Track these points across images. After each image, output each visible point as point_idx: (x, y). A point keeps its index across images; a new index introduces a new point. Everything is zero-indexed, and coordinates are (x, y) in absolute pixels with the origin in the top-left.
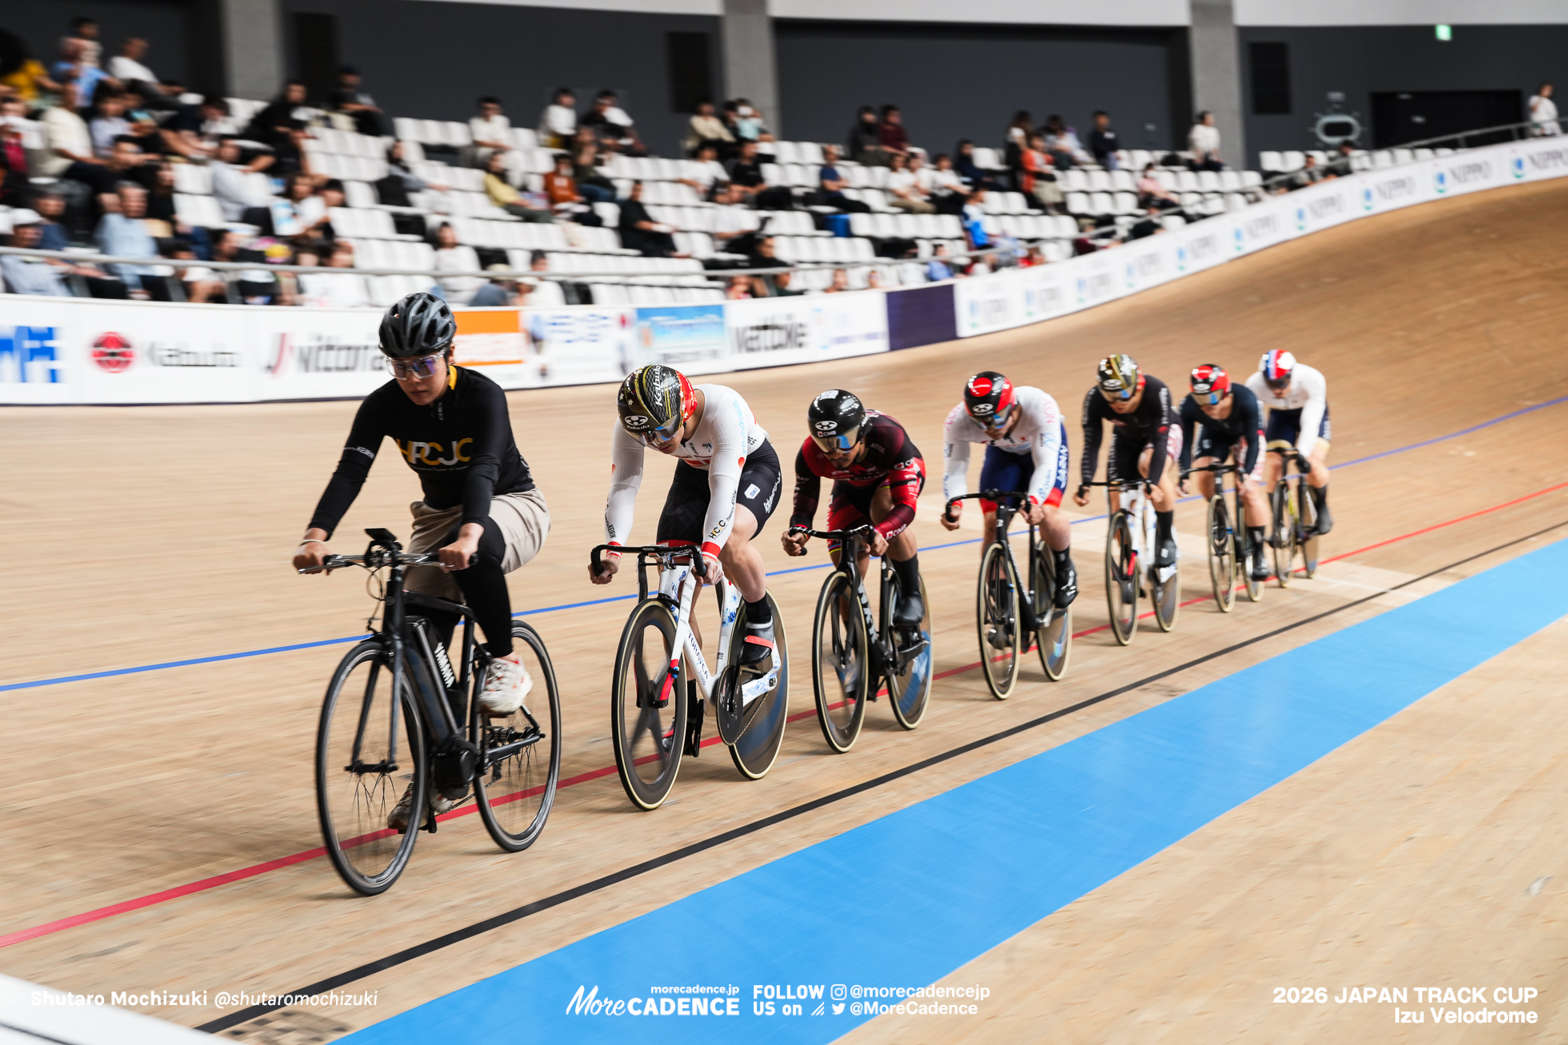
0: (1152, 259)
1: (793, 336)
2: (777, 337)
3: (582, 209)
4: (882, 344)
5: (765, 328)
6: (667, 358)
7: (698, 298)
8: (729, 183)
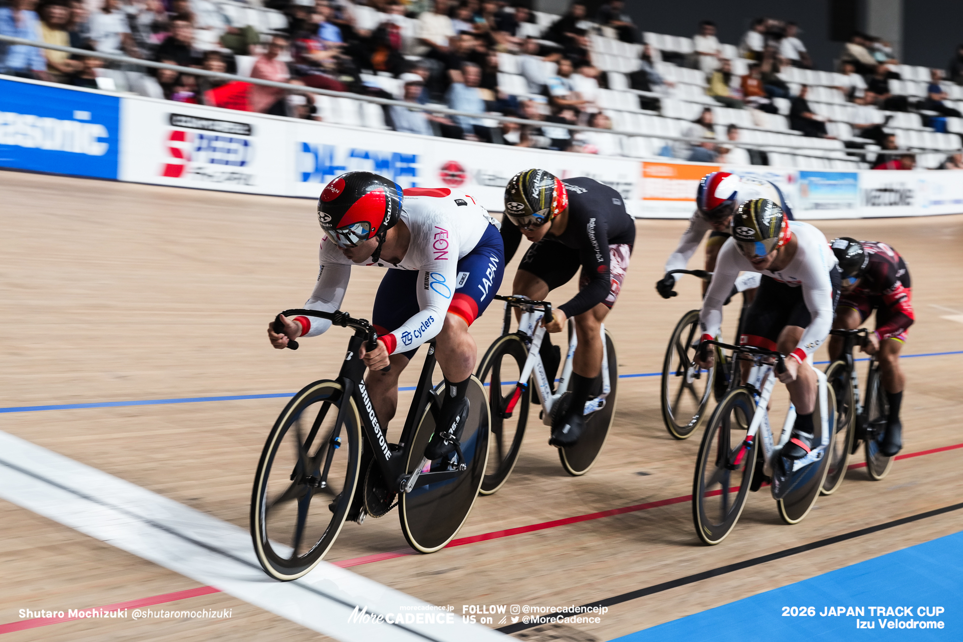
1: (904, 197)
2: (892, 197)
3: (764, 101)
5: (885, 190)
6: (817, 206)
7: (840, 167)
8: (867, 90)
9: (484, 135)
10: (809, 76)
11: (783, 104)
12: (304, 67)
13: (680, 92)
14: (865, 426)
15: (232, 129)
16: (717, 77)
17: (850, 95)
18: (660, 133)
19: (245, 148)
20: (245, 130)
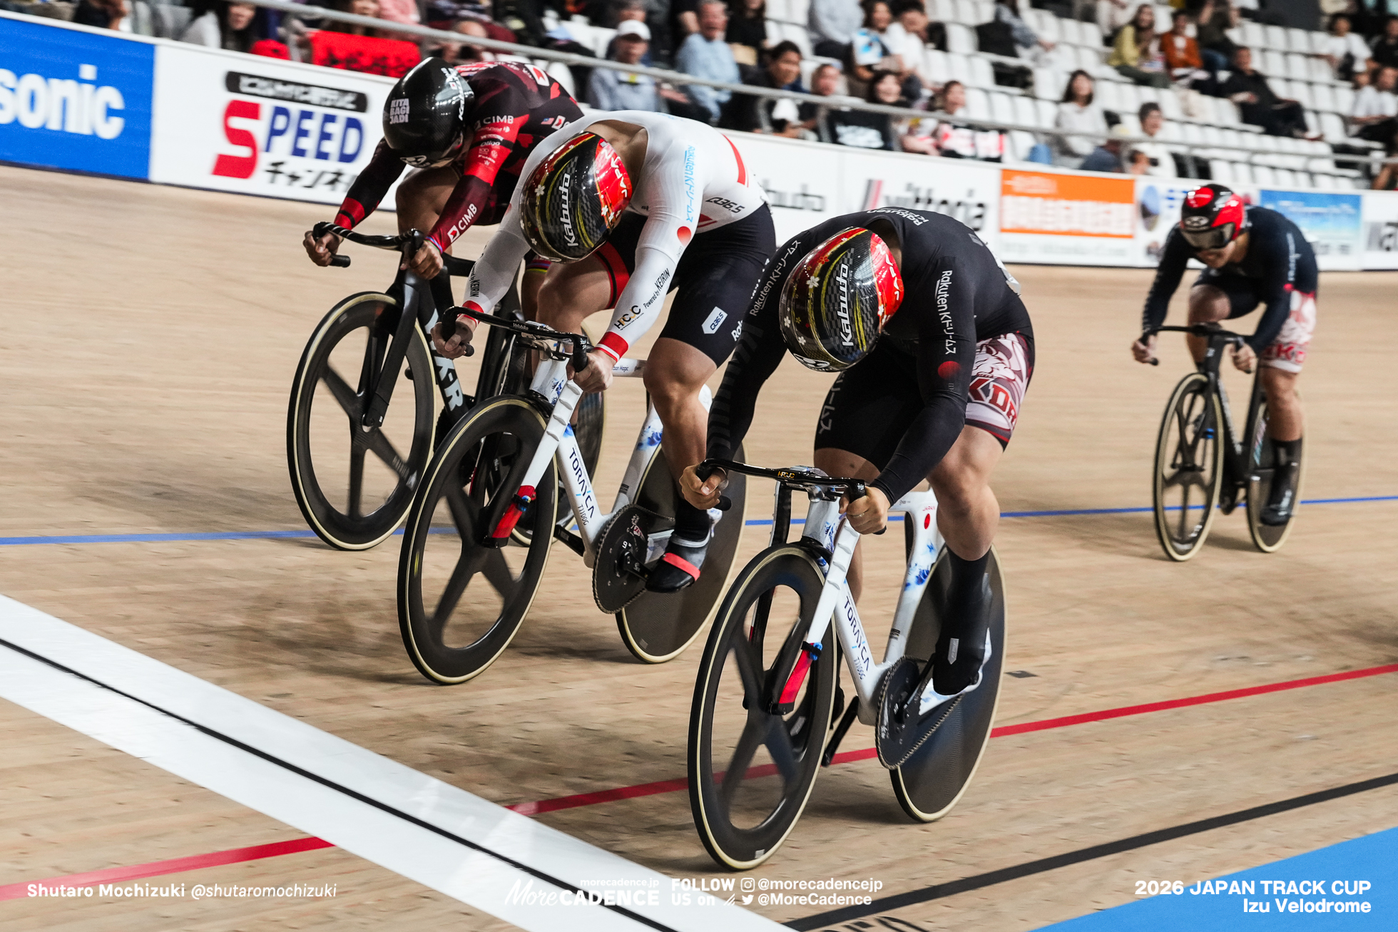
3: (1202, 75)
7: (1326, 186)
8: (1370, 62)
13: (1059, 58)
15: (326, 100)
16: (1130, 32)
17: (1345, 69)
18: (1028, 121)
19: (353, 133)
20: (353, 103)
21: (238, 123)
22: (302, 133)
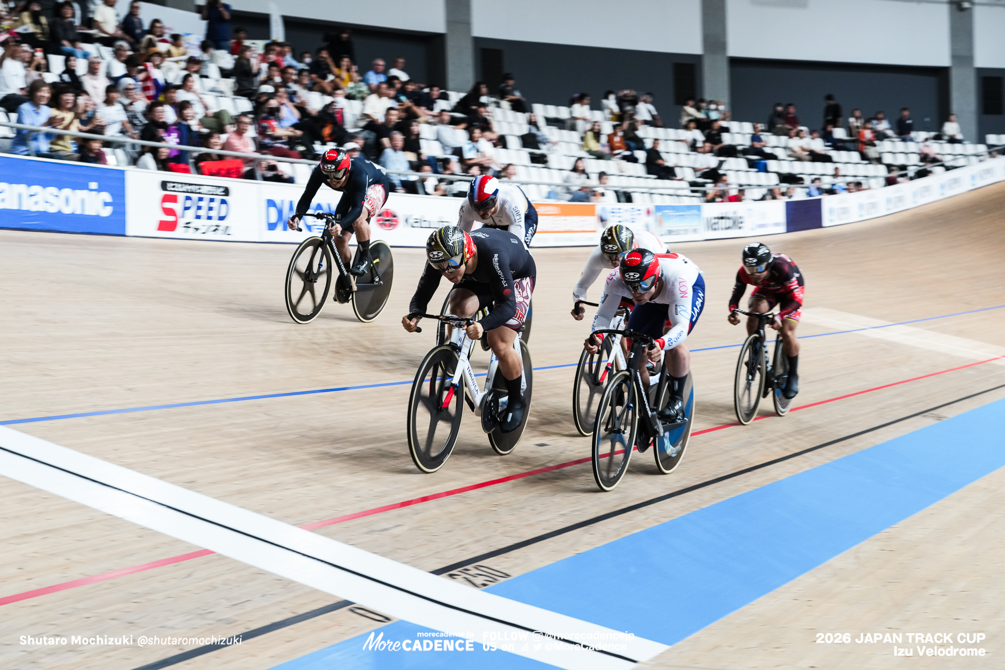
0: (927, 189)
1: (737, 223)
2: (728, 223)
3: (627, 153)
4: (783, 229)
5: (722, 218)
6: (670, 232)
7: (687, 202)
8: (704, 142)
9: (411, 188)
10: (661, 133)
11: (641, 155)
12: (267, 141)
13: (562, 149)
14: (773, 379)
15: (210, 191)
16: (590, 134)
17: (693, 147)
18: (547, 181)
19: (224, 206)
20: (223, 192)
21: (168, 205)
22: (199, 208)
